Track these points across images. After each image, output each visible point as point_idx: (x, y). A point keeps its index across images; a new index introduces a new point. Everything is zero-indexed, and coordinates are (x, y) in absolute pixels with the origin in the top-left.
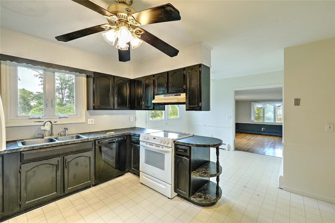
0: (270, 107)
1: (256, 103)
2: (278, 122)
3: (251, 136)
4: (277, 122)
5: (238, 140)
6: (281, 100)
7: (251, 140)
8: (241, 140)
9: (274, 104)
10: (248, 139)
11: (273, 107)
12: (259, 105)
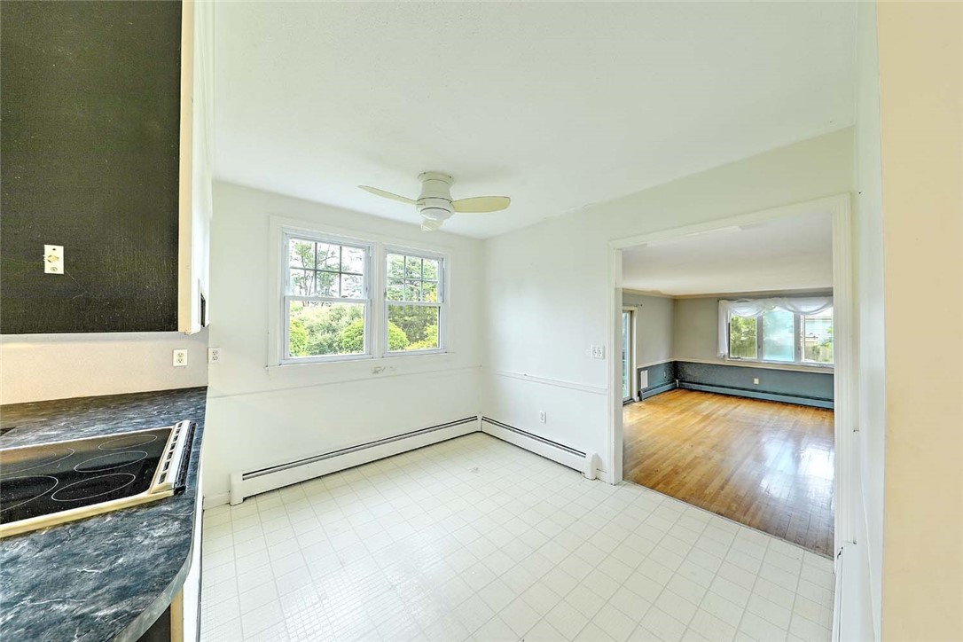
0: (780, 318)
1: (734, 304)
2: (808, 361)
3: (716, 406)
4: (804, 360)
5: (668, 419)
6: (826, 294)
7: (715, 419)
8: (683, 416)
9: (793, 306)
10: (705, 416)
11: (792, 314)
12: (746, 310)
